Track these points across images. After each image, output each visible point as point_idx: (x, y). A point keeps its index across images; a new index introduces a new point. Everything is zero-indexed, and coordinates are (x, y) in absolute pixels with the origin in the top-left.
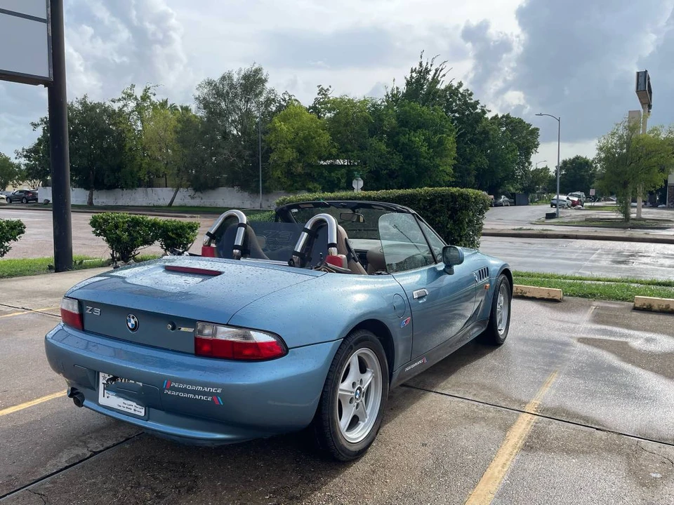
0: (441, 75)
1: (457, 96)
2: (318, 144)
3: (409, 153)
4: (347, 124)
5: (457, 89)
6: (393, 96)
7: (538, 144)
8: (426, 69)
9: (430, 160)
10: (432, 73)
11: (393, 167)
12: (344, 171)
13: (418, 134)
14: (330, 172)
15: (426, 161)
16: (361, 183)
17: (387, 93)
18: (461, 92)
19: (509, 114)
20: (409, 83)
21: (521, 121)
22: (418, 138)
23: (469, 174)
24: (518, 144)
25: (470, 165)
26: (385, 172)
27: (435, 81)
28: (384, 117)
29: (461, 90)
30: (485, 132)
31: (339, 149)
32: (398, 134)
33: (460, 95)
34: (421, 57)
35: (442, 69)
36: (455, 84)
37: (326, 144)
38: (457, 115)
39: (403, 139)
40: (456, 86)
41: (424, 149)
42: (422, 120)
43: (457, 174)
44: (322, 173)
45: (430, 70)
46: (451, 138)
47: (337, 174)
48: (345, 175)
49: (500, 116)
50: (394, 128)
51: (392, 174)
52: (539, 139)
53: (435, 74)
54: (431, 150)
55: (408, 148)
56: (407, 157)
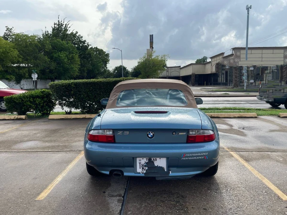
0: (68, 27)
1: (76, 37)
2: (11, 56)
3: (59, 62)
4: (26, 46)
5: (75, 34)
6: (46, 35)
7: (109, 60)
8: (62, 24)
9: (69, 65)
10: (64, 26)
11: (52, 68)
12: (27, 69)
13: (62, 53)
14: (19, 70)
15: (67, 66)
16: (36, 76)
17: (43, 33)
18: (77, 36)
19: (97, 47)
20: (53, 30)
21: (102, 50)
22: (63, 55)
23: (84, 72)
24: (102, 60)
25: (84, 68)
26: (48, 70)
27: (66, 30)
28: (45, 44)
29: (77, 35)
30: (89, 54)
31: (23, 59)
32: (52, 53)
33: (77, 37)
34: (58, 18)
35: (68, 24)
36: (74, 32)
37: (16, 56)
38: (76, 46)
39: (55, 55)
40: (75, 33)
41: (66, 60)
42: (63, 47)
43: (79, 72)
44: (14, 70)
45: (63, 24)
46: (77, 56)
47: (23, 71)
48: (27, 72)
49: (93, 47)
50: (50, 50)
51: (51, 71)
52: (109, 58)
53: (66, 26)
54: (69, 61)
55: (58, 59)
56: (58, 63)
